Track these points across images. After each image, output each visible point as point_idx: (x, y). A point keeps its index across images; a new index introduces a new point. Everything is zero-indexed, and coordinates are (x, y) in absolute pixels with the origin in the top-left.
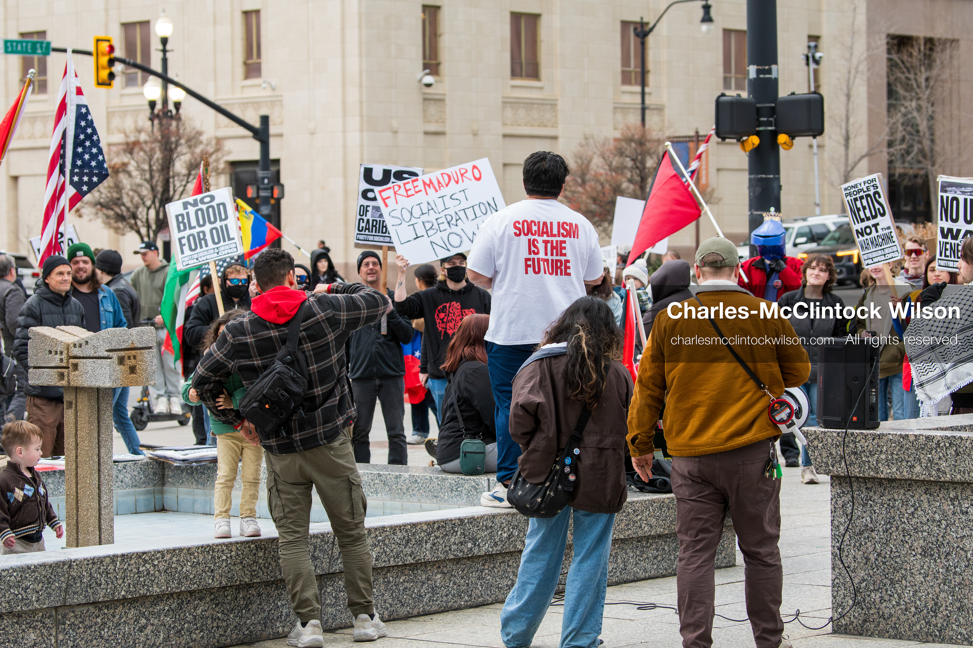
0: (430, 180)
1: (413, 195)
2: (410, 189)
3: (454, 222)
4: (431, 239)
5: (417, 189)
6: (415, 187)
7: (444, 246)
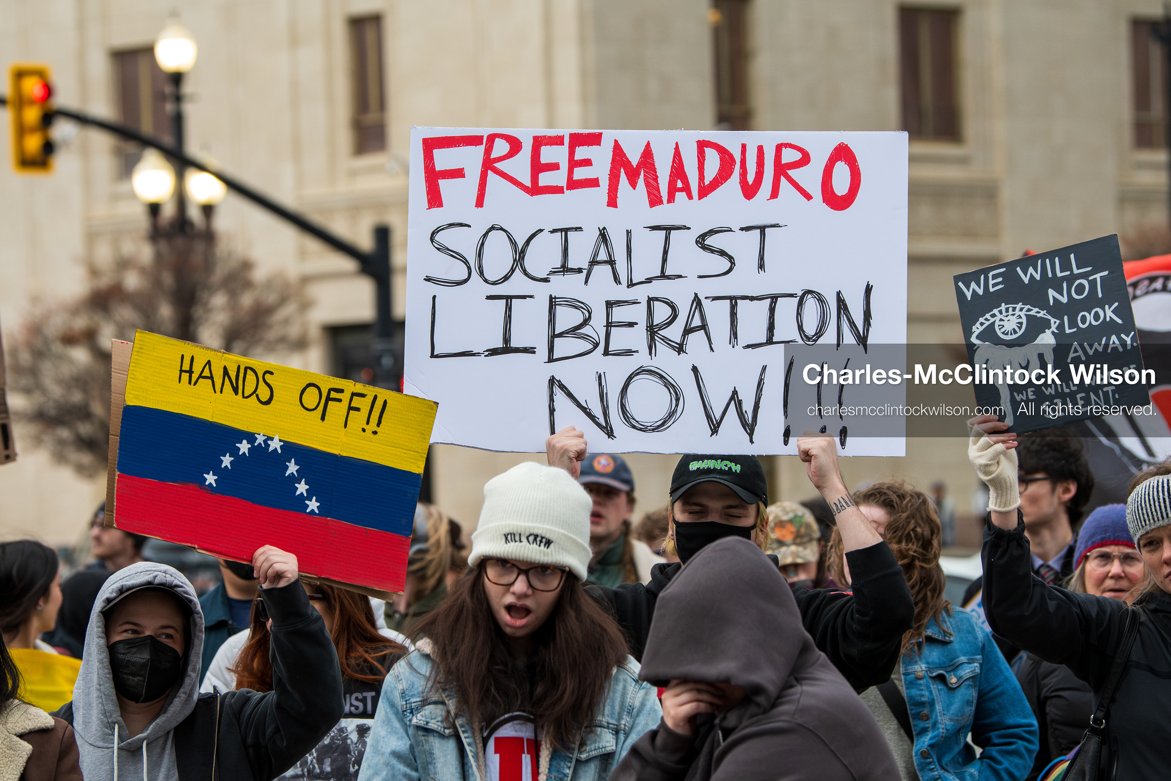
0: (647, 154)
1: (557, 190)
2: (554, 167)
3: (674, 332)
4: (558, 370)
5: (580, 173)
6: (573, 164)
7: (598, 412)
